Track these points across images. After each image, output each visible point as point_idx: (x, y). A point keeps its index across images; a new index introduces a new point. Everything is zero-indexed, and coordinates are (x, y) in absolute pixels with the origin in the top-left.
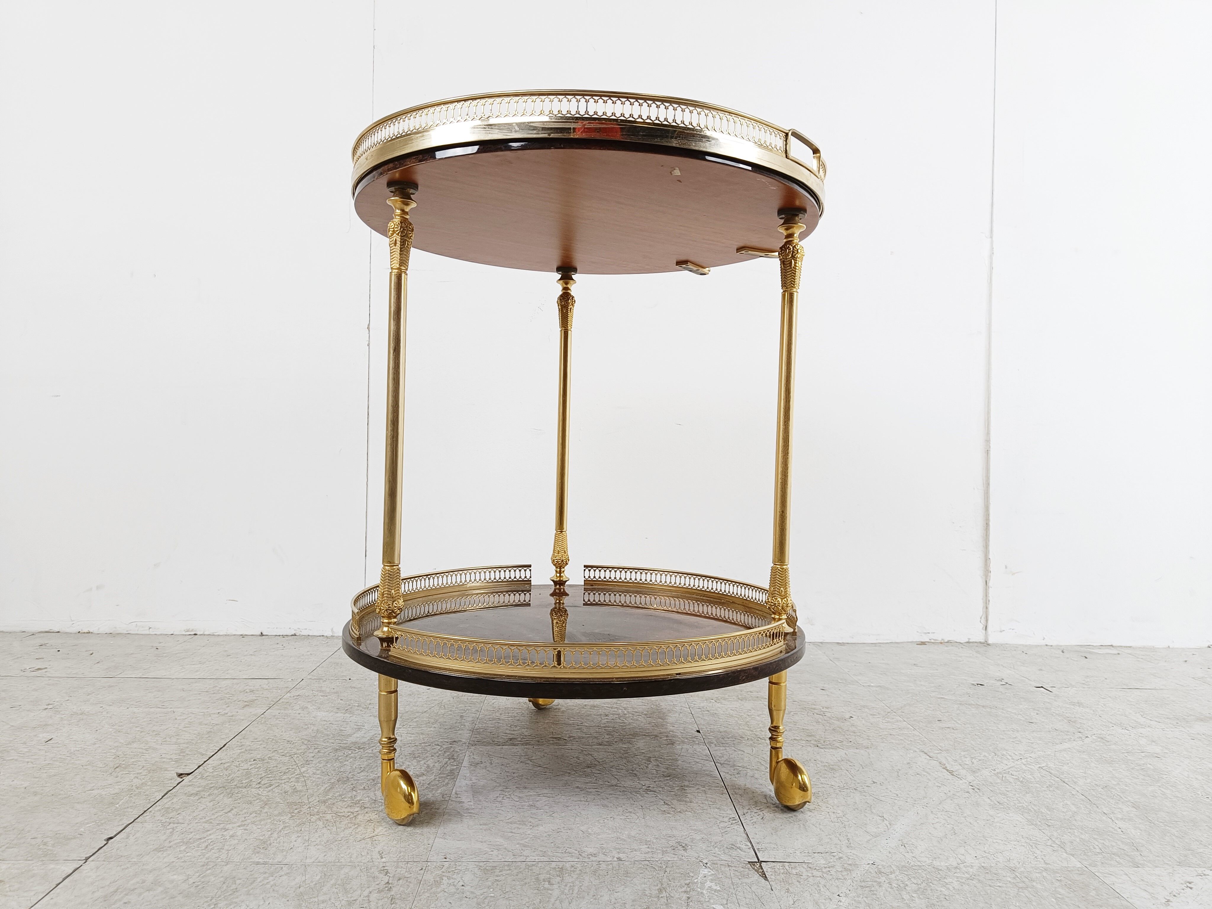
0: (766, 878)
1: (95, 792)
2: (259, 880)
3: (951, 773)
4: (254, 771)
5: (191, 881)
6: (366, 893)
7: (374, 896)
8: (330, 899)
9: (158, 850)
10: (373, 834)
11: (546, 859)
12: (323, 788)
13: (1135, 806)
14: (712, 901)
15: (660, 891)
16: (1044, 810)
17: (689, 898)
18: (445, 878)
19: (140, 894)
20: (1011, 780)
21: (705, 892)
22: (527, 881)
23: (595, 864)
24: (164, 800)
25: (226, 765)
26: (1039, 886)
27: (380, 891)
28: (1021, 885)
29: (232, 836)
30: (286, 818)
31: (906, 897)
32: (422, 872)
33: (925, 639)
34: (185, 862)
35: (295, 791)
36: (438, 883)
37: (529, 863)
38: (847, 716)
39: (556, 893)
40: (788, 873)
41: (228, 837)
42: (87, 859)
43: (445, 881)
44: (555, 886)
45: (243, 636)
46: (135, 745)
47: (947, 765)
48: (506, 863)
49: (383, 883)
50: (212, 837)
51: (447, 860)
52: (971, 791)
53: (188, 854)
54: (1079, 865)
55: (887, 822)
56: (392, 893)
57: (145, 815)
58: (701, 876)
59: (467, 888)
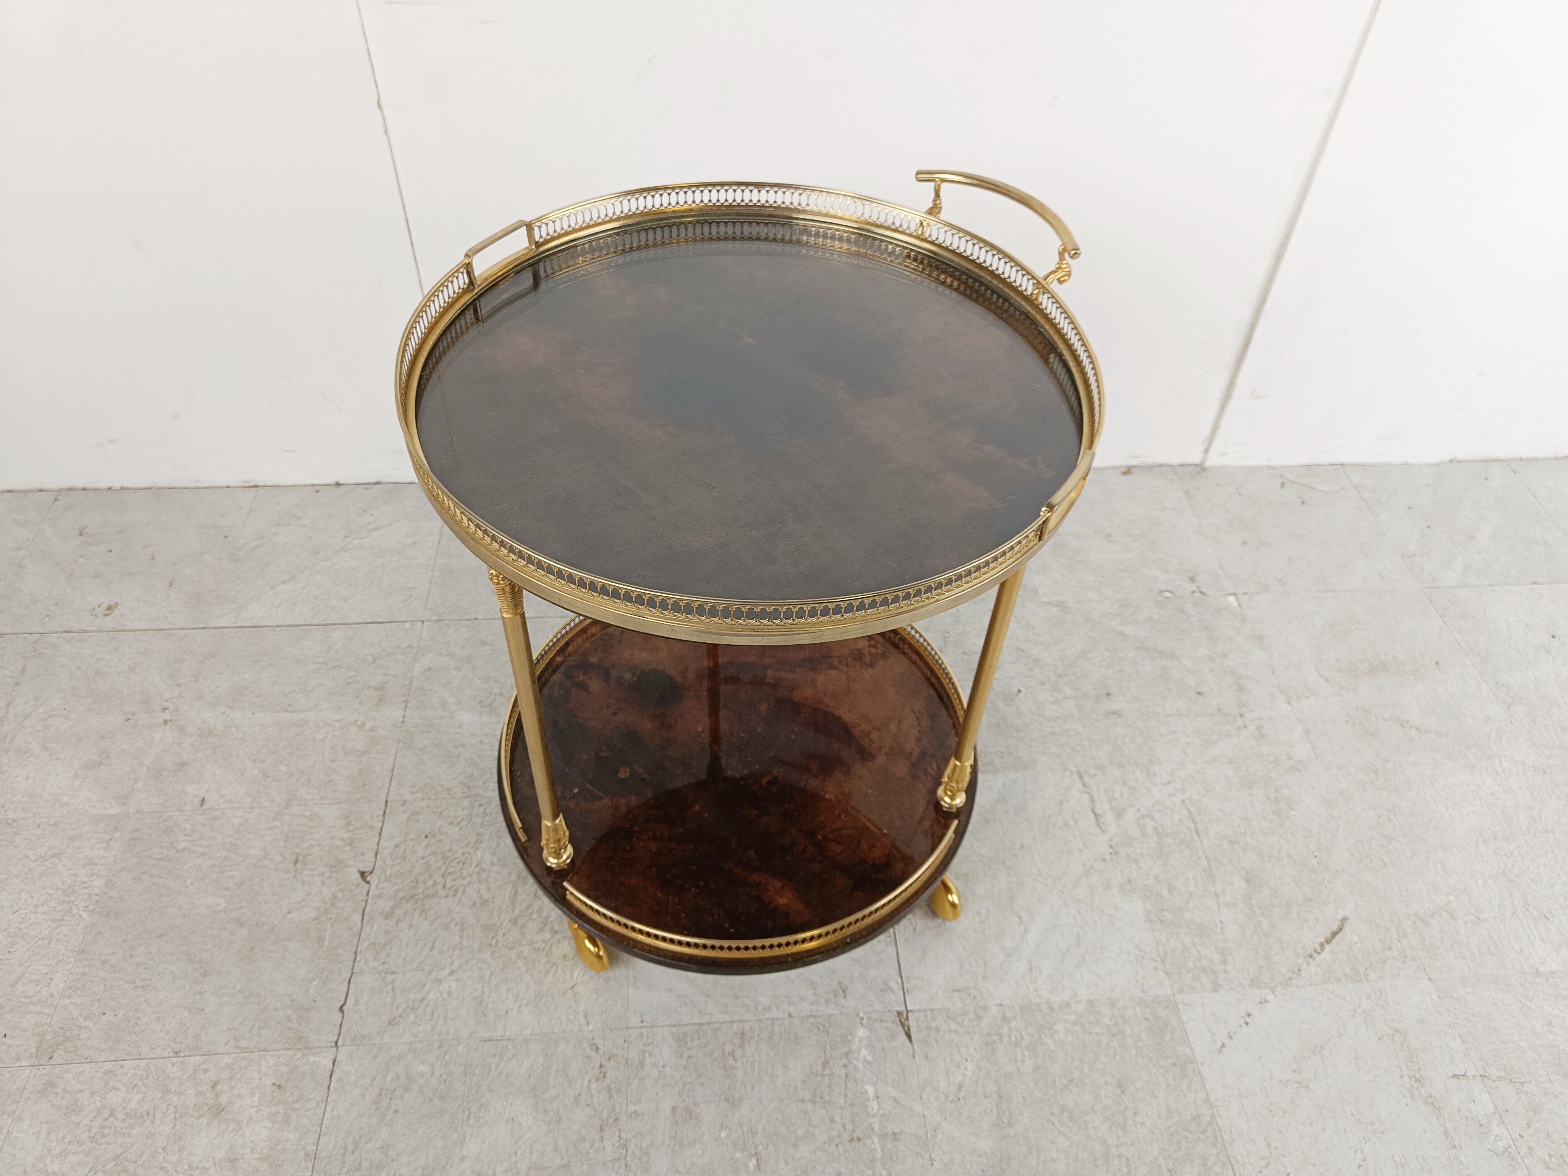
0: (909, 1036)
1: (294, 915)
2: (493, 1067)
3: (1097, 816)
4: (432, 860)
5: (437, 1073)
6: (586, 1084)
7: (594, 1085)
8: (559, 1094)
9: (392, 1022)
10: (572, 983)
11: (726, 1018)
12: (507, 896)
13: (1247, 880)
14: (865, 1079)
15: (825, 1064)
16: (1165, 893)
17: (847, 1075)
18: (647, 1055)
19: (402, 1097)
20: (1150, 831)
21: (860, 1065)
22: (715, 1055)
23: (769, 1023)
24: (366, 929)
25: (402, 849)
26: (1128, 1031)
27: (598, 1079)
28: (1114, 1030)
29: (449, 993)
30: (487, 955)
31: (1019, 1057)
32: (626, 1045)
33: (1134, 462)
34: (421, 1041)
35: (484, 902)
36: (642, 1064)
37: (715, 1026)
38: (1015, 690)
39: (740, 1073)
40: (929, 1028)
41: (445, 996)
42: (336, 1042)
43: (648, 1060)
44: (739, 1063)
45: (316, 488)
46: (295, 810)
47: (1098, 804)
48: (695, 1027)
49: (597, 1066)
50: (431, 996)
51: (644, 1024)
52: (1108, 857)
53: (421, 1028)
54: (1169, 992)
55: (1022, 928)
56: (608, 1081)
57: (358, 958)
58: (858, 1039)
59: (668, 1069)
